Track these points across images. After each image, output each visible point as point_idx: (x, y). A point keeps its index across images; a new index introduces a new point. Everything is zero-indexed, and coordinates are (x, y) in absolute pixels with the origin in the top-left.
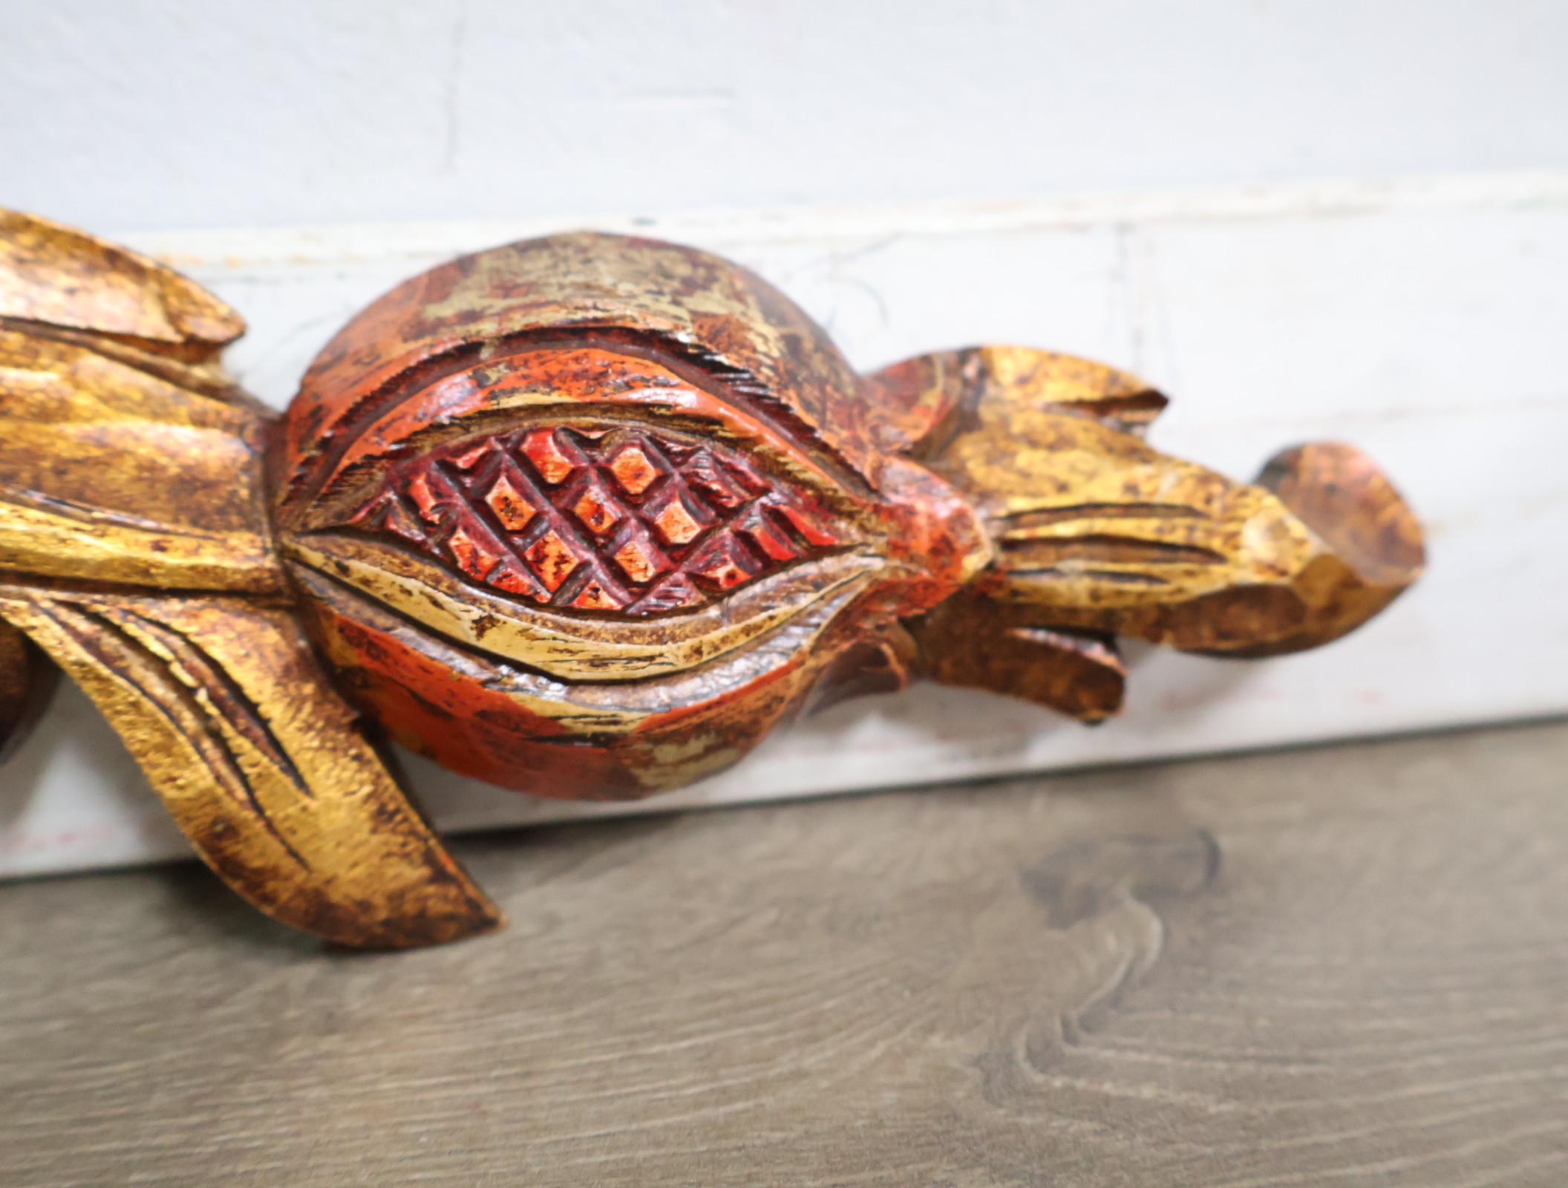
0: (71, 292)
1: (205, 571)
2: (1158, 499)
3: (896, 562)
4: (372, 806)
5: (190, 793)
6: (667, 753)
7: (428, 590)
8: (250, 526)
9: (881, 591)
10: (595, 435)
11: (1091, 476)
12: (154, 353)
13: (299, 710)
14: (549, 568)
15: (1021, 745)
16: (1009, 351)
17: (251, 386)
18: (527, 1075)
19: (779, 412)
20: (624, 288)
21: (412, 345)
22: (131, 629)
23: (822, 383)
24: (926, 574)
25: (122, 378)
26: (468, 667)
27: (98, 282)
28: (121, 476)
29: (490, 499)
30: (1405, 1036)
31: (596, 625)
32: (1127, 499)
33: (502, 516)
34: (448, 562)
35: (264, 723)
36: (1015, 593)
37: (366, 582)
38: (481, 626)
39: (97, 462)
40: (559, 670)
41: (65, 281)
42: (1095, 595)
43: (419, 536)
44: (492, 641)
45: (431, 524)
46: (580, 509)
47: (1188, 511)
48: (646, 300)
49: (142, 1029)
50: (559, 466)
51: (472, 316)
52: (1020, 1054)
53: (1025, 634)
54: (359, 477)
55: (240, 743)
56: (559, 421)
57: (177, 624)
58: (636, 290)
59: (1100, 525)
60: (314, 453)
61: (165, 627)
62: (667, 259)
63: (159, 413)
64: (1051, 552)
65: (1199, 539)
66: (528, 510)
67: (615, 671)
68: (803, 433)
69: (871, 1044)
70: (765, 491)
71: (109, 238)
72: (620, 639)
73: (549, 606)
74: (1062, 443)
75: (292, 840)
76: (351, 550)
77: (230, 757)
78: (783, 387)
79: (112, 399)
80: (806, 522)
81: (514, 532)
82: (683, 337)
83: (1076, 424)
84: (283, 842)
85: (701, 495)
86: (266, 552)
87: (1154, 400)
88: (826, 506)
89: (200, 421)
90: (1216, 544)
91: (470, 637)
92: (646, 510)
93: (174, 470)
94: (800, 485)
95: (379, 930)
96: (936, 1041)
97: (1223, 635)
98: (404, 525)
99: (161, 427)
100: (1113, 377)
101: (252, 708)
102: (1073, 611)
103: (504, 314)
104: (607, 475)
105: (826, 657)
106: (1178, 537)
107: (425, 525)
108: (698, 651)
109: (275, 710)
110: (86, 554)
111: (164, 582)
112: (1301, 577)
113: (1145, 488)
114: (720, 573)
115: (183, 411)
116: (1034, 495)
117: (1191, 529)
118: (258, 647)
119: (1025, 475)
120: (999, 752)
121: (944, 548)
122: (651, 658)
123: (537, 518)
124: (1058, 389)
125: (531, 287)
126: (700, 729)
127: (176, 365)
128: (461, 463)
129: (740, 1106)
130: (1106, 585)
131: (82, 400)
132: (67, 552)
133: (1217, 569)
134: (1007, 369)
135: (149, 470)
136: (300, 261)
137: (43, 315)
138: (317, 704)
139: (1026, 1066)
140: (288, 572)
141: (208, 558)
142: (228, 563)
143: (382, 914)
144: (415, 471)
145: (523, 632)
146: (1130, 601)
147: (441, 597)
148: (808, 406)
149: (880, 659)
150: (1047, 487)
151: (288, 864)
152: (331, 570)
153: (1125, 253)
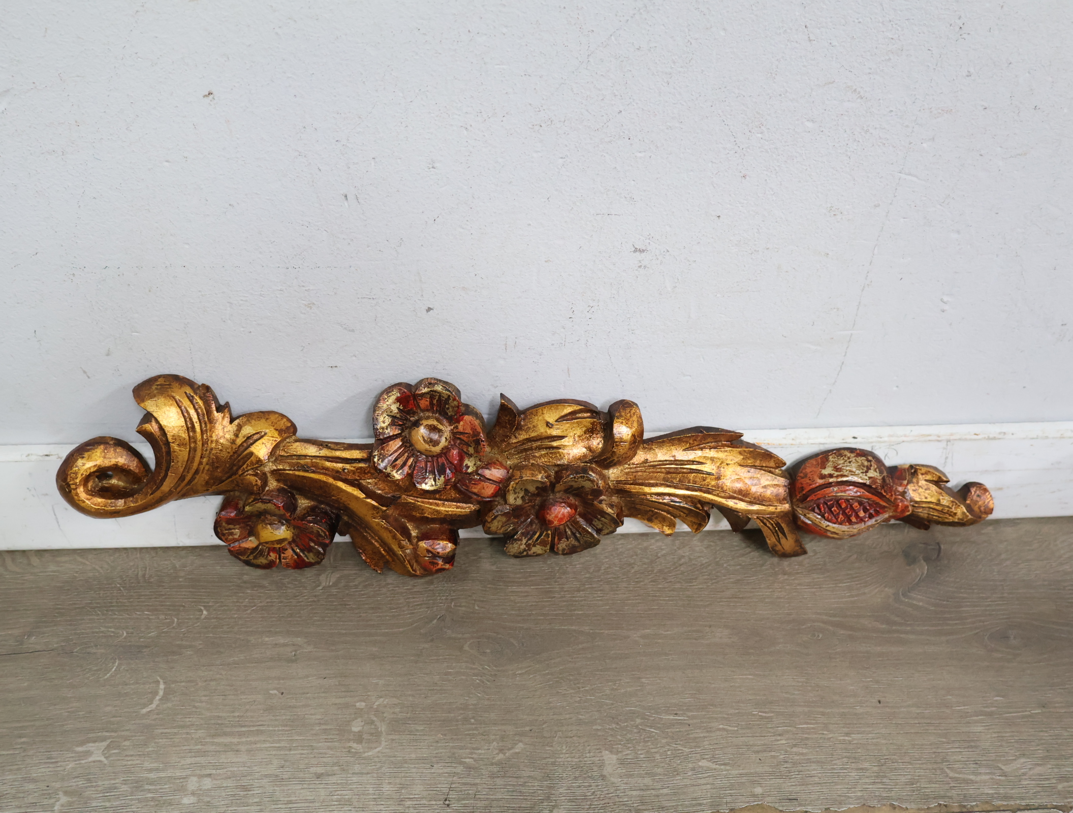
2: (943, 504)
3: (894, 513)
4: (795, 540)
7: (819, 520)
8: (787, 503)
10: (851, 501)
11: (932, 497)
12: (771, 469)
13: (788, 528)
18: (820, 588)
19: (880, 494)
20: (857, 472)
21: (821, 480)
22: (769, 519)
23: (887, 485)
24: (899, 514)
27: (765, 459)
28: (769, 494)
29: (832, 510)
30: (964, 598)
31: (844, 526)
32: (937, 502)
34: (823, 517)
37: (809, 517)
41: (760, 459)
42: (928, 517)
43: (819, 512)
45: (822, 512)
46: (846, 511)
47: (948, 507)
48: (861, 475)
49: (753, 570)
50: (844, 505)
51: (831, 476)
52: (901, 594)
55: (779, 534)
56: (845, 498)
57: (775, 518)
58: (859, 472)
59: (932, 506)
60: (801, 495)
61: (773, 519)
64: (921, 509)
65: (949, 513)
66: (838, 511)
68: (884, 497)
69: (876, 588)
73: (838, 524)
74: (927, 488)
76: (807, 512)
77: (778, 536)
78: (881, 489)
80: (880, 510)
81: (835, 515)
82: (868, 483)
83: (931, 486)
84: (782, 546)
85: (865, 510)
86: (789, 508)
87: (947, 481)
88: (884, 507)
90: (952, 514)
91: (824, 528)
92: (857, 511)
93: (776, 492)
94: (881, 505)
96: (886, 589)
101: (782, 528)
102: (925, 518)
103: (837, 476)
104: (851, 506)
106: (945, 511)
110: (766, 510)
113: (941, 501)
114: (867, 519)
116: (919, 498)
119: (920, 494)
121: (903, 511)
122: (852, 531)
123: (839, 513)
124: (929, 477)
127: (774, 470)
128: (829, 503)
129: (856, 598)
130: (930, 516)
132: (763, 511)
133: (951, 518)
134: (920, 472)
135: (772, 493)
138: (791, 527)
139: (901, 597)
140: (793, 511)
141: (782, 509)
142: (785, 510)
144: (820, 503)
146: (934, 519)
147: (821, 522)
148: (885, 491)
150: (923, 497)
151: (782, 549)
152: (803, 515)
153: (947, 445)
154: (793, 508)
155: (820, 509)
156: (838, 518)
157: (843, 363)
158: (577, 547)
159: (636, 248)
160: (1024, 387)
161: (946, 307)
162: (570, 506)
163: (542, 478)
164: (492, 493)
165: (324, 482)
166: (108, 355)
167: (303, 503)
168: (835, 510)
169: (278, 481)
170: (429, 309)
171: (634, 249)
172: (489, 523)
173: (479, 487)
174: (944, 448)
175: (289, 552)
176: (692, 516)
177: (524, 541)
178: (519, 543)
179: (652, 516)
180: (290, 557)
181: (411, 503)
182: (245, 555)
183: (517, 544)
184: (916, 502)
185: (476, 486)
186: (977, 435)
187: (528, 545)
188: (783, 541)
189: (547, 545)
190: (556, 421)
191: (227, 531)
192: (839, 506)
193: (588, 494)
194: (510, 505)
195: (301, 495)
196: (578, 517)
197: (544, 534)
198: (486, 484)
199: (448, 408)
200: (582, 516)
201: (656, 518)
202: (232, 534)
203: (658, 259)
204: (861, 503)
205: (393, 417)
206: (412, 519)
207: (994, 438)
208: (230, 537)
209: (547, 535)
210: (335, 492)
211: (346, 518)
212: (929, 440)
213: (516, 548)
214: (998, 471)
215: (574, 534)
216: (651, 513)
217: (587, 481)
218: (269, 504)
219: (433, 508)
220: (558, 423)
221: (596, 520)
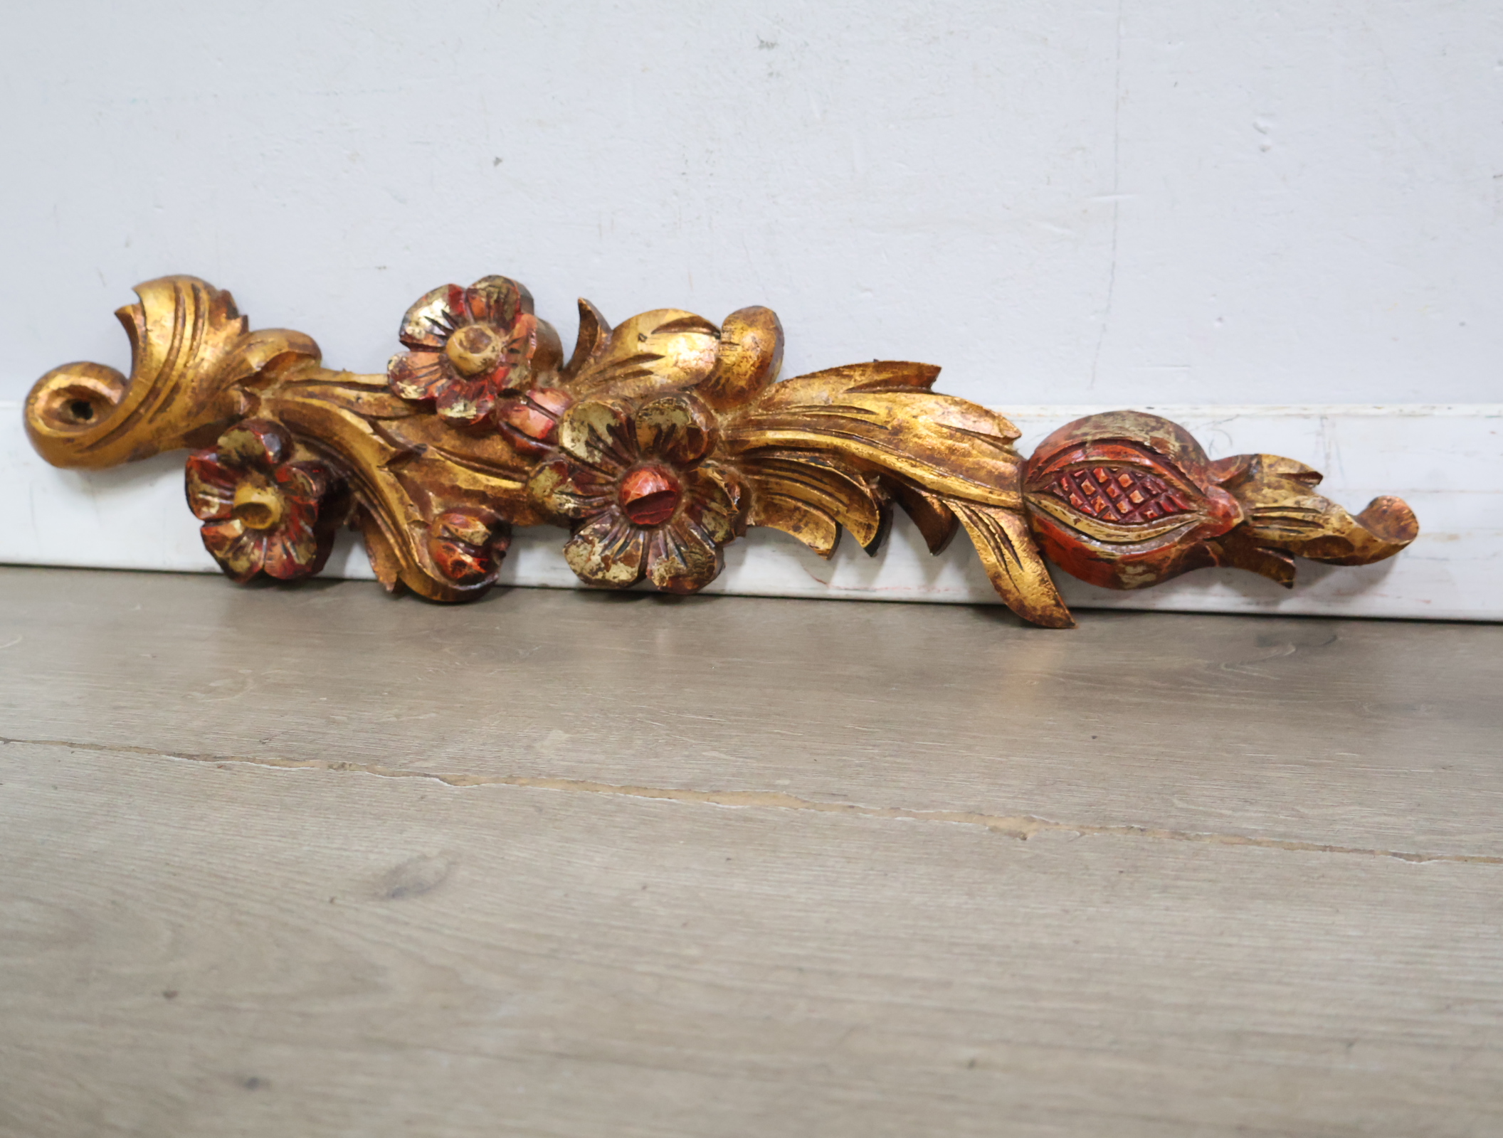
0: (975, 422)
1: (1002, 501)
2: (1306, 507)
3: (1210, 518)
4: (1040, 578)
5: (988, 563)
6: (1130, 569)
7: (1063, 510)
8: (1016, 490)
9: (1204, 527)
10: (1115, 470)
11: (1286, 498)
12: (994, 440)
13: (1022, 545)
14: (1097, 507)
15: (1276, 603)
16: (1268, 456)
17: (1020, 452)
19: (1174, 468)
20: (1132, 428)
21: (1067, 442)
22: (980, 515)
23: (1192, 461)
24: (1220, 523)
25: (985, 446)
26: (1071, 534)
27: (982, 419)
28: (983, 473)
29: (1083, 485)
31: (1110, 524)
32: (1295, 506)
33: (1085, 491)
34: (1069, 503)
35: (1012, 547)
36: (1255, 534)
37: (1046, 506)
38: (1076, 521)
39: (976, 469)
40: (1097, 537)
41: (973, 419)
42: (1281, 537)
43: (1061, 495)
44: (1079, 526)
45: (1065, 491)
46: (1108, 490)
47: (1315, 511)
48: (1137, 432)
50: (1103, 477)
51: (1086, 434)
53: (1260, 549)
54: (1047, 477)
55: (1005, 551)
56: (1105, 465)
57: (993, 515)
58: (1136, 429)
59: (1285, 514)
60: (1036, 470)
61: (990, 516)
62: (1149, 420)
63: (994, 457)
64: (1269, 521)
66: (1093, 489)
67: (1113, 539)
68: (1182, 475)
69: (1180, 658)
70: (1166, 491)
71: (986, 407)
72: (1116, 529)
73: (1096, 517)
74: (1279, 487)
75: (1016, 582)
76: (1043, 497)
77: (1002, 555)
78: (1177, 461)
79: (982, 453)
80: (1178, 501)
81: (1089, 496)
82: (1147, 444)
83: (1284, 482)
84: (1013, 583)
85: (1145, 490)
86: (1019, 498)
87: (1318, 477)
88: (1186, 497)
89: (1005, 460)
90: (1321, 522)
91: (1072, 524)
92: (1128, 492)
93: (996, 473)
94: (1178, 490)
95: (1037, 618)
96: (1199, 660)
97: (1326, 554)
98: (1057, 491)
99: (994, 461)
100: (1302, 466)
101: (1010, 542)
102: (1274, 541)
103: (1095, 434)
104: (1117, 482)
105: (1185, 547)
106: (1310, 519)
107: (1064, 491)
108: (1139, 536)
109: (1016, 543)
110: (972, 492)
111: (991, 503)
112: (1349, 535)
113: (1303, 503)
114: (1149, 513)
115: (1001, 457)
116: (1265, 503)
117: (1314, 517)
118: (1014, 524)
119: (1264, 496)
120: (1267, 604)
121: (1227, 516)
122: (1124, 536)
123: (1095, 492)
124: (1283, 469)
125: (1105, 427)
126: (1141, 563)
127: (1000, 444)
128: (1076, 475)
131: (974, 452)
132: (967, 491)
133: (1320, 530)
134: (1266, 462)
135: (990, 473)
136: (1039, 415)
137: (967, 428)
138: (1028, 544)
139: (1223, 667)
140: (1024, 504)
141: (1003, 497)
142: (1008, 499)
143: (1039, 613)
144: (1063, 477)
145: (1088, 524)
146: (1290, 539)
147: (1066, 512)
148: (1185, 467)
149: (1207, 552)
150: (1271, 501)
152: (1036, 503)
153: (1323, 426)
154: (1024, 498)
155: (1061, 485)
156: (1095, 503)
157: (1114, 265)
158: (684, 576)
159: (762, 42)
160: (1462, 324)
161: (1267, 141)
162: (663, 475)
163: (613, 404)
164: (542, 432)
165: (327, 411)
167: (302, 454)
168: (1086, 486)
169: (273, 412)
170: (498, 161)
171: (758, 43)
172: (532, 478)
173: (522, 415)
174: (1319, 434)
175: (278, 550)
176: (857, 510)
177: (599, 547)
178: (589, 547)
179: (800, 520)
180: (277, 557)
181: (438, 460)
182: (222, 550)
183: (585, 549)
184: (1258, 510)
185: (518, 414)
186: (1379, 408)
187: (605, 559)
188: (1013, 567)
189: (634, 563)
190: (654, 332)
191: (201, 496)
192: (1095, 478)
193: (685, 449)
194: (563, 449)
195: (301, 442)
196: (684, 515)
197: (631, 544)
198: (533, 414)
199: (506, 309)
200: (690, 510)
201: (806, 525)
202: (207, 504)
203: (794, 60)
204: (1133, 475)
205: (435, 322)
206: (441, 490)
207: (1412, 415)
208: (205, 509)
209: (637, 544)
210: (337, 428)
211: (358, 495)
212: (1288, 415)
213: (584, 558)
214: (1437, 492)
215: (678, 547)
216: (797, 515)
217: (678, 411)
218: (248, 432)
219: (470, 472)
220: (656, 335)
221: (706, 512)
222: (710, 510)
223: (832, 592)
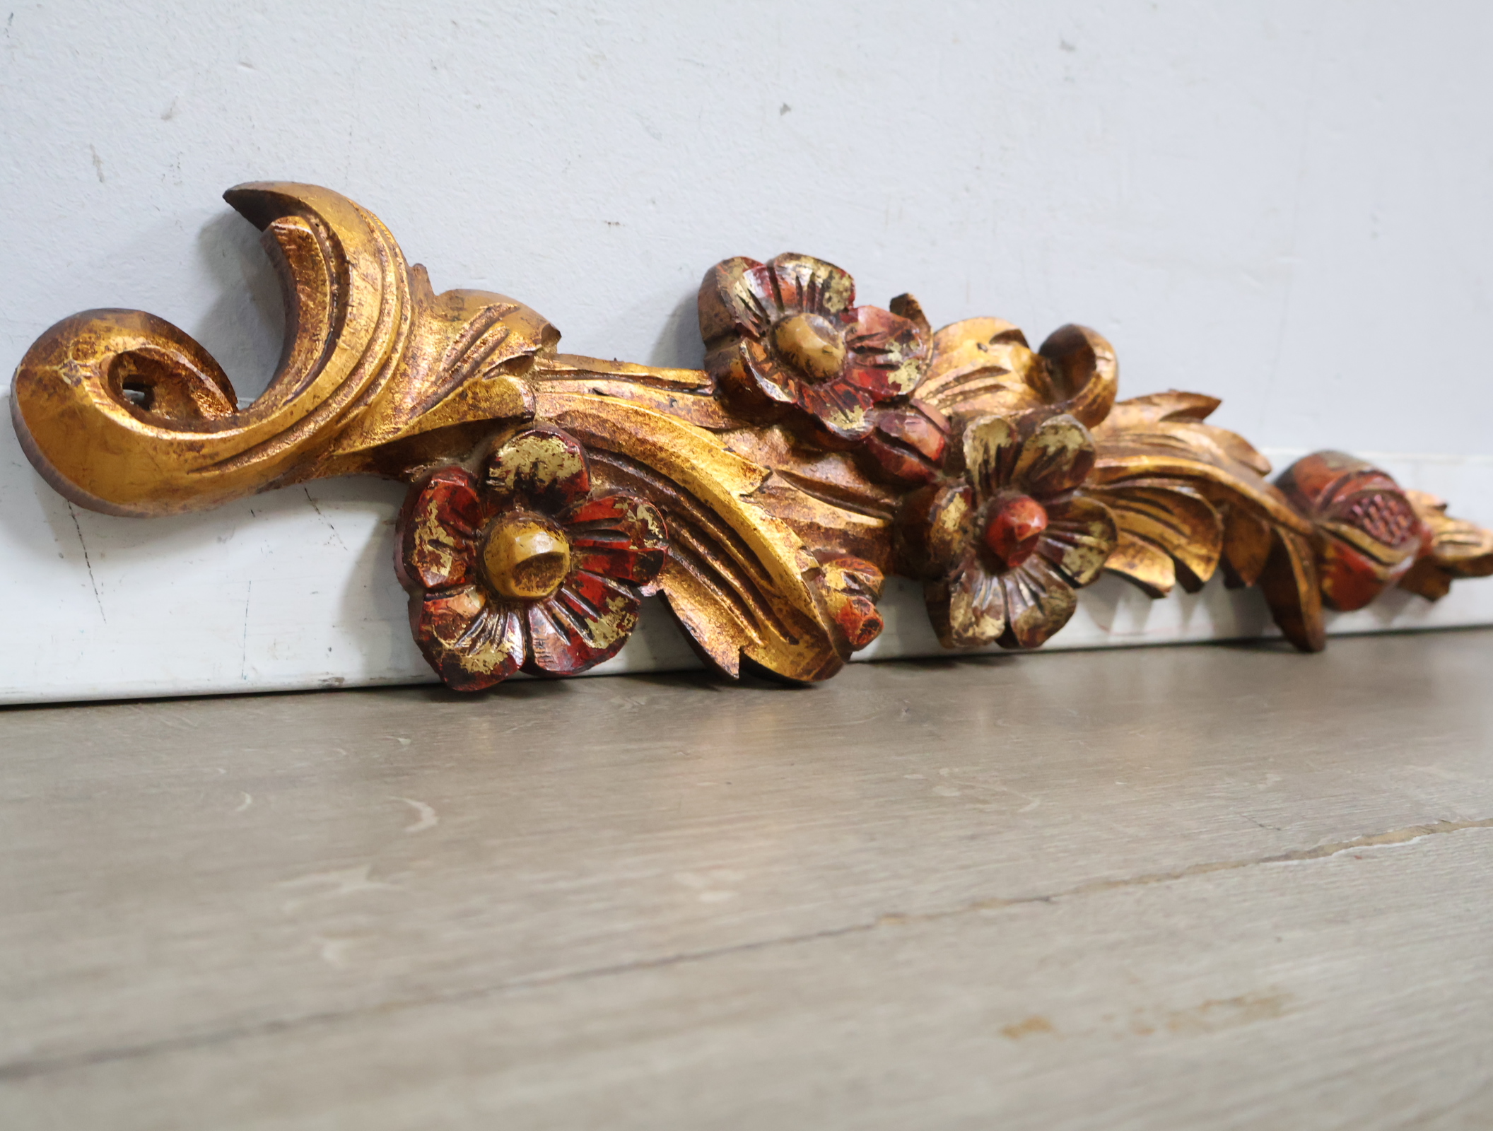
0: (1246, 455)
1: (1305, 528)
3: (1421, 541)
9: (1418, 549)
11: (1445, 524)
12: (1258, 474)
14: (1380, 531)
21: (1335, 473)
24: (1424, 545)
26: (1362, 557)
27: (1249, 453)
29: (1369, 511)
31: (1388, 546)
32: (1456, 530)
33: (1372, 516)
34: (1362, 528)
36: (1436, 556)
37: (1343, 532)
38: (1370, 545)
41: (1245, 452)
43: (1355, 520)
44: (1372, 549)
45: (1358, 517)
46: (1384, 515)
50: (1380, 504)
54: (1337, 505)
59: (1452, 537)
60: (1321, 499)
61: (1299, 543)
64: (1441, 544)
66: (1376, 514)
67: (1391, 560)
72: (1392, 551)
73: (1380, 541)
76: (1339, 523)
81: (1374, 521)
86: (1311, 526)
91: (1367, 547)
92: (1396, 517)
97: (1481, 569)
98: (1352, 517)
100: (1435, 500)
102: (1447, 561)
104: (1388, 508)
106: (1470, 540)
107: (1356, 517)
110: (1293, 520)
111: (1299, 530)
114: (1406, 536)
121: (1428, 539)
123: (1377, 518)
124: (1427, 503)
125: (1347, 461)
127: (1260, 478)
128: (1362, 502)
132: (1291, 519)
133: (1479, 549)
137: (1244, 461)
140: (1316, 531)
141: (1305, 525)
142: (1308, 527)
145: (1377, 547)
146: (1459, 558)
152: (1333, 529)
154: (1316, 526)
155: (1352, 512)
156: (1378, 527)
158: (1040, 627)
159: (1063, 42)
163: (1011, 421)
164: (937, 451)
166: (167, 117)
168: (1372, 512)
170: (785, 108)
171: (1060, 43)
172: (943, 509)
175: (548, 630)
176: (1197, 542)
177: (970, 597)
178: (966, 597)
180: (551, 641)
181: (789, 489)
182: (453, 637)
183: (963, 599)
185: (913, 427)
187: (975, 611)
189: (999, 615)
190: (990, 342)
191: (430, 547)
193: (1062, 476)
197: (991, 591)
198: (928, 428)
199: (830, 299)
201: (1141, 561)
202: (437, 561)
203: (1087, 69)
205: (746, 304)
208: (435, 570)
209: (997, 592)
213: (963, 611)
215: (1034, 593)
216: (1131, 551)
217: (1074, 431)
218: (555, 441)
219: (829, 506)
220: (997, 346)
221: (1069, 548)
222: (1076, 545)
223: (1113, 640)
